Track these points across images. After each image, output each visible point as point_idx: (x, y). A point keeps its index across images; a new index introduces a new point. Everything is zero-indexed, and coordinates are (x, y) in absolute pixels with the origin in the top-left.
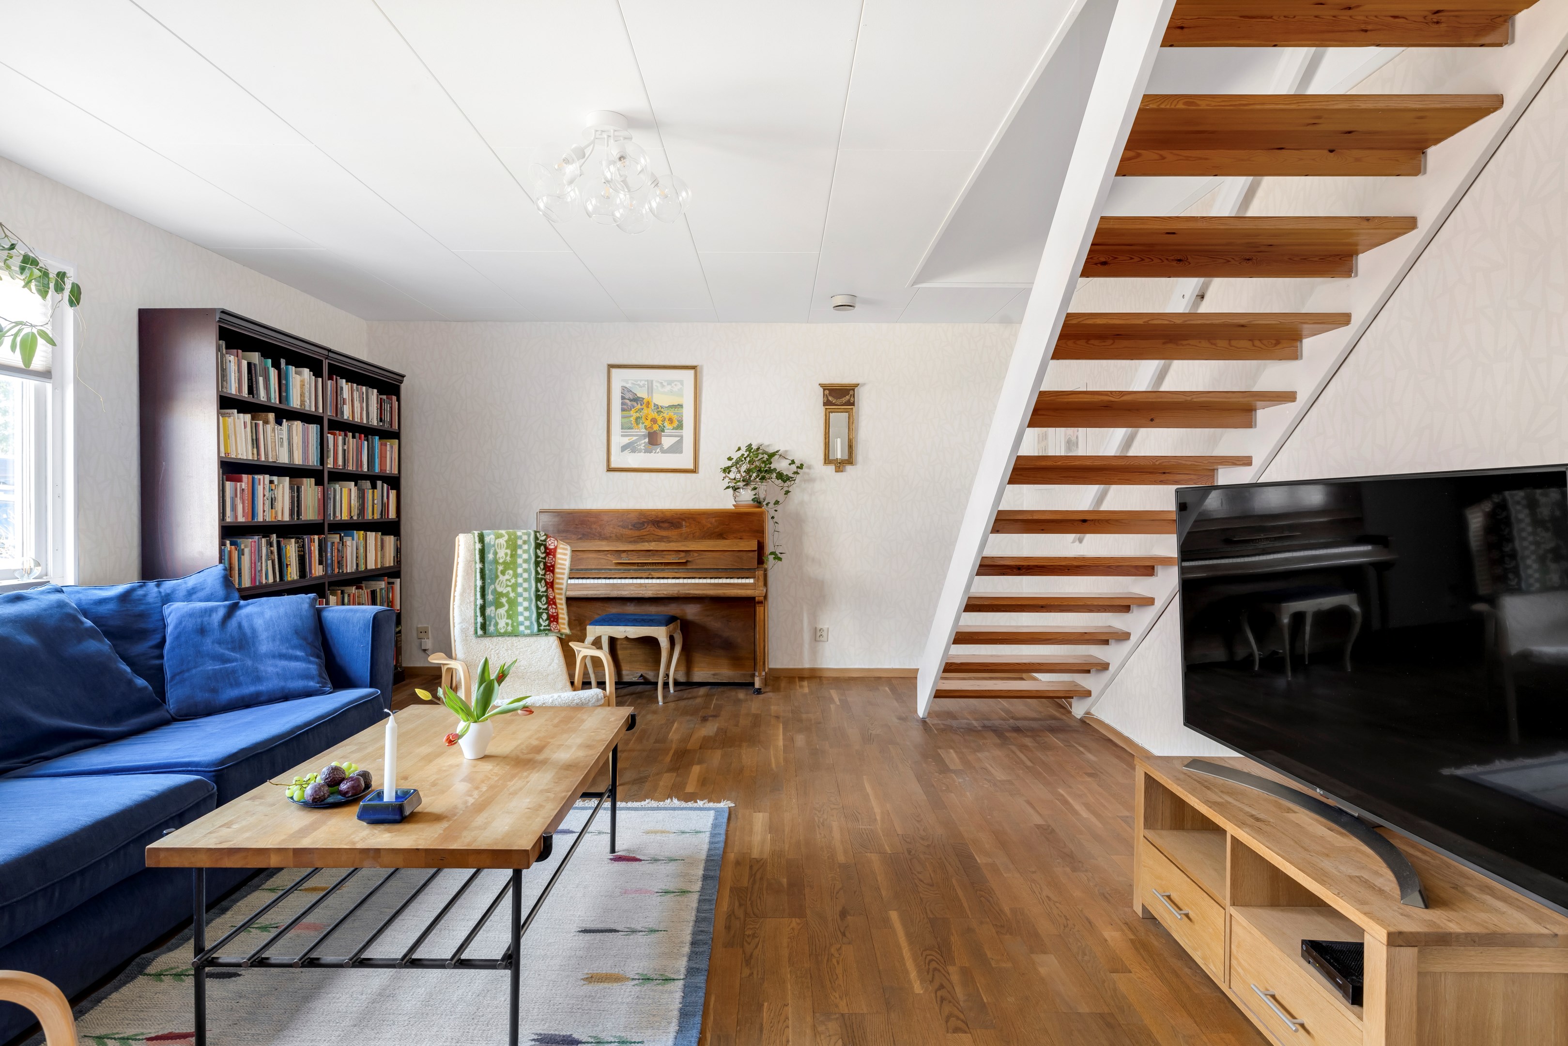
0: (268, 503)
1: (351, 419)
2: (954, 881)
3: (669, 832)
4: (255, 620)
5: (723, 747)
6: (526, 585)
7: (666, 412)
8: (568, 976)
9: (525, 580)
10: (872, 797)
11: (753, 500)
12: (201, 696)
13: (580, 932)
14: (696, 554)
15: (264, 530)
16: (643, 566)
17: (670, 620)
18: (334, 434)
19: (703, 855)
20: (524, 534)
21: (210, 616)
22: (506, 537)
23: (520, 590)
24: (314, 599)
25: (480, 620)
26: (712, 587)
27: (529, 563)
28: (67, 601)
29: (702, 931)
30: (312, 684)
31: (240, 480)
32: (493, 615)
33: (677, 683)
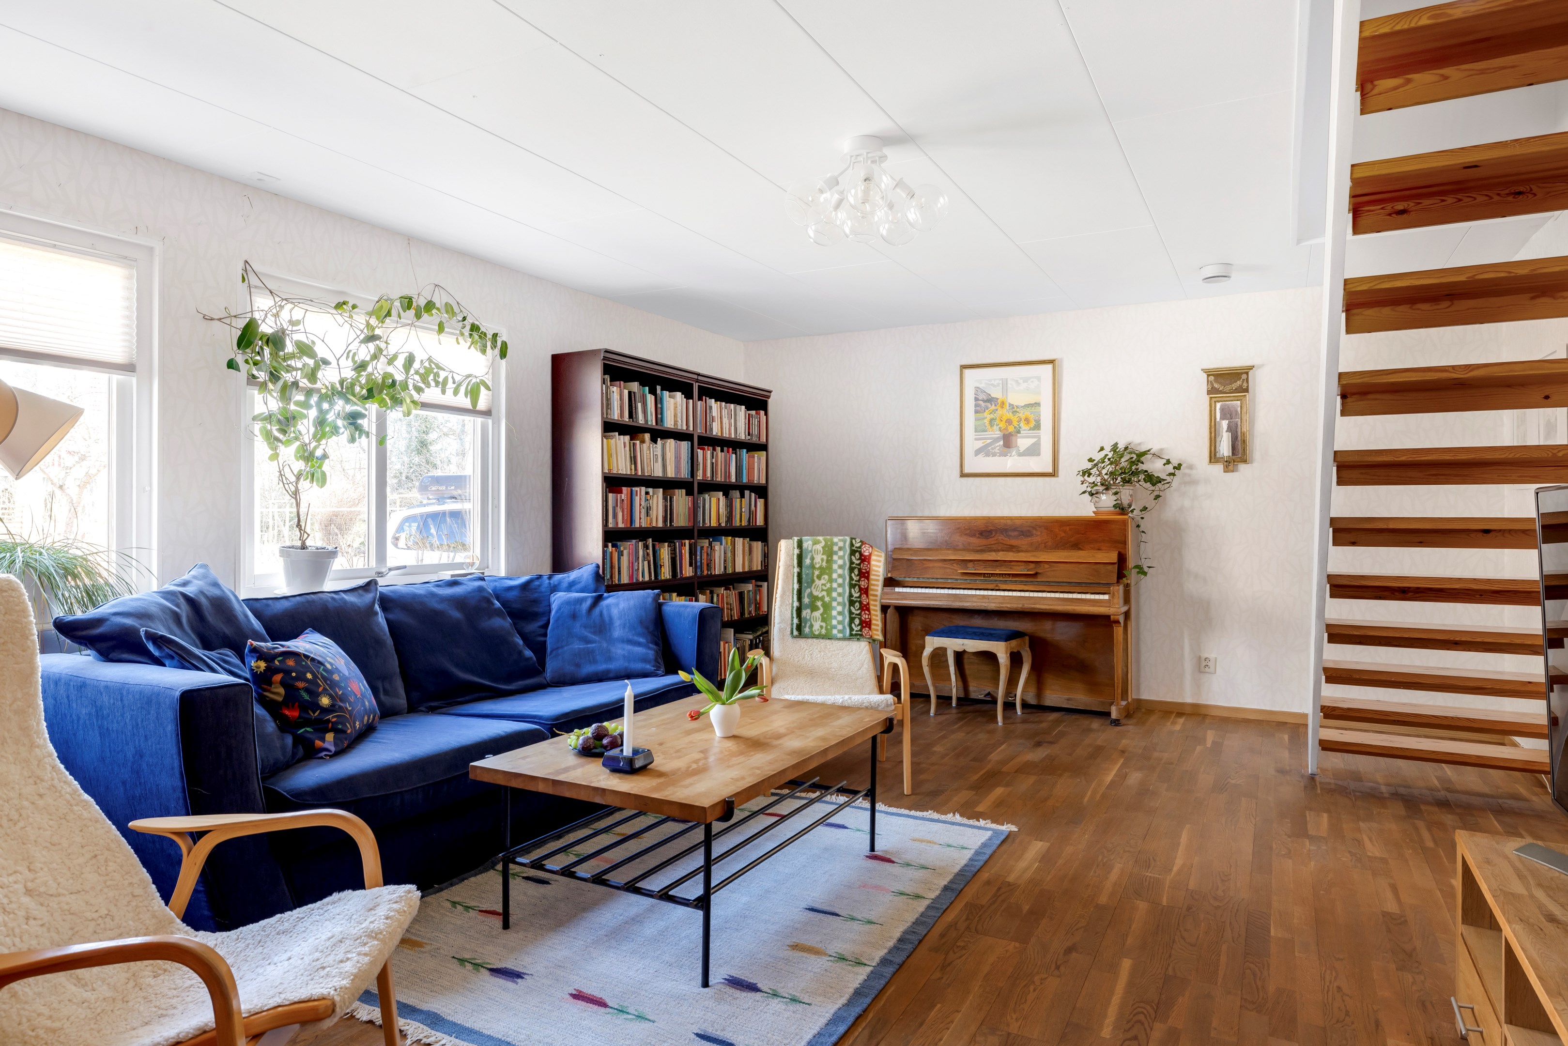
0: (643, 511)
1: (720, 434)
2: (1224, 947)
3: (935, 843)
4: (612, 610)
5: (1041, 774)
6: (840, 590)
7: (1022, 412)
8: (778, 940)
9: (840, 585)
10: (1181, 849)
11: (1114, 506)
12: (569, 669)
13: (806, 909)
14: (1046, 566)
15: (641, 534)
16: (990, 577)
17: (1010, 636)
18: (703, 449)
19: (957, 869)
20: (840, 540)
21: (581, 604)
22: (823, 544)
23: (834, 594)
24: (658, 595)
25: (796, 621)
26: (1060, 603)
27: (844, 569)
28: (486, 587)
29: (914, 932)
30: (649, 667)
31: (621, 492)
32: (808, 617)
33: (1025, 705)
